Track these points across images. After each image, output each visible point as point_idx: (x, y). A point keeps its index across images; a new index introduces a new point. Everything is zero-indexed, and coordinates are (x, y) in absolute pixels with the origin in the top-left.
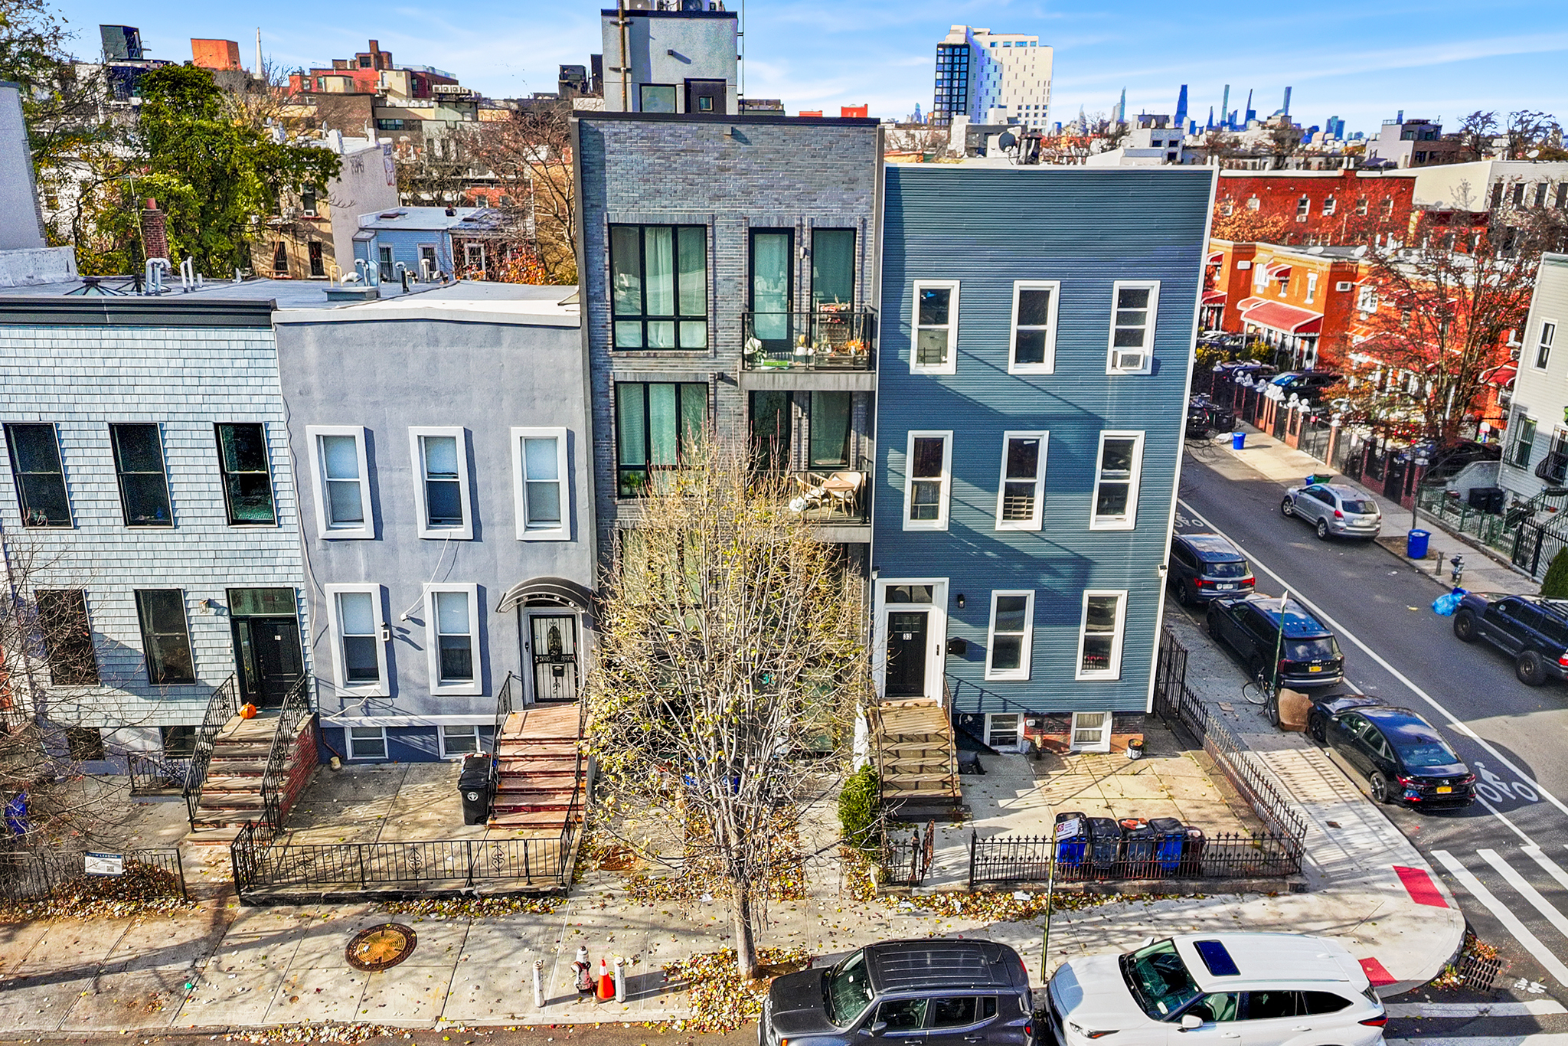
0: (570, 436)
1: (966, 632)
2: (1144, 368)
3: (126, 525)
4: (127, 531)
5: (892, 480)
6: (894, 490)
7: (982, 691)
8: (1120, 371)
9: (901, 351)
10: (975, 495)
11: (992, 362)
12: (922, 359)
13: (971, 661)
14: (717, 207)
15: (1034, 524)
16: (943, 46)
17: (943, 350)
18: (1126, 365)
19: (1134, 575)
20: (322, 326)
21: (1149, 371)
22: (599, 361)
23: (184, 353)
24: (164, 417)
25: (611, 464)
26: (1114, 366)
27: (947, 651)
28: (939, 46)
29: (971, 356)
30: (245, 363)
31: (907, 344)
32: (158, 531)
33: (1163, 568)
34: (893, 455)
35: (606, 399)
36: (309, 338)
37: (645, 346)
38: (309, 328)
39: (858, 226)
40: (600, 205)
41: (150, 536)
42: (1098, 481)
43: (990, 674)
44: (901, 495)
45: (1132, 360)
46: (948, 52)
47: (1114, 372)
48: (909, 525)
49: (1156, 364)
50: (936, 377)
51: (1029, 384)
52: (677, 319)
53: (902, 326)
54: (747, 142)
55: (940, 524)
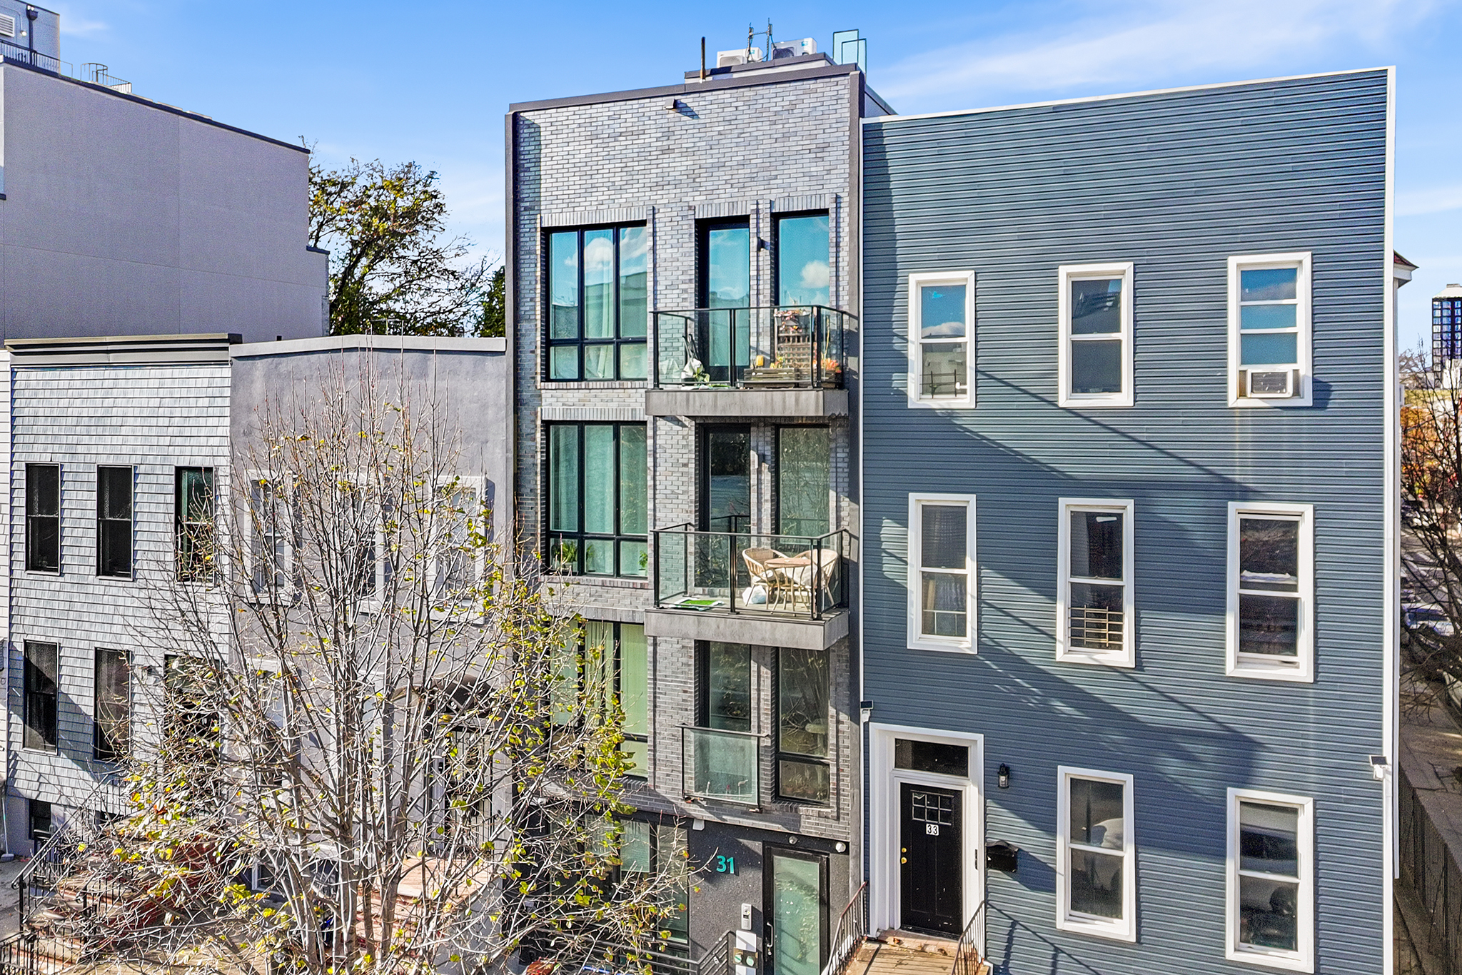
0: (490, 487)
1: (1020, 835)
2: (1297, 392)
3: (98, 574)
4: (97, 581)
5: (889, 568)
6: (892, 583)
7: (1056, 949)
8: (1254, 401)
9: (895, 376)
10: (1022, 600)
11: (1033, 390)
12: (931, 387)
13: (1033, 889)
14: (660, 198)
15: (1123, 657)
16: (1441, 300)
17: (959, 375)
18: (1261, 390)
19: (1323, 770)
20: (270, 360)
21: (1307, 400)
22: (525, 395)
23: (161, 393)
24: (138, 460)
25: (535, 526)
26: (1242, 394)
27: (989, 865)
28: (1434, 300)
29: (1000, 380)
30: (206, 402)
31: (902, 365)
32: (120, 584)
33: (1381, 761)
34: (889, 529)
35: (532, 443)
36: (257, 373)
37: (581, 378)
38: (259, 363)
39: (831, 206)
40: (535, 207)
41: (114, 586)
42: (1233, 592)
43: (1065, 919)
44: (903, 592)
45: (1275, 382)
46: (1446, 305)
47: (1243, 403)
48: (917, 639)
49: (1322, 391)
50: (951, 414)
51: (1097, 423)
52: (618, 342)
53: (895, 339)
54: (693, 115)
55: (967, 644)
